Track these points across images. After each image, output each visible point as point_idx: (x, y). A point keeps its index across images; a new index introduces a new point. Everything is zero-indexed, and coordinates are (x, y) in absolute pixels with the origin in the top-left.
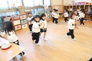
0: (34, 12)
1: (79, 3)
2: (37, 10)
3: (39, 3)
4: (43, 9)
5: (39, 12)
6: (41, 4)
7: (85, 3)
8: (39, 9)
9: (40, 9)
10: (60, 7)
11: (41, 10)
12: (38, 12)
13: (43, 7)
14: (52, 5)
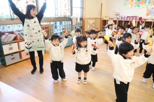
0: (56, 26)
1: (128, 17)
2: (61, 23)
3: (65, 11)
4: (70, 23)
5: (64, 27)
6: (68, 14)
7: (138, 18)
8: (63, 22)
9: (66, 22)
10: (95, 21)
11: (66, 24)
12: (61, 28)
13: (70, 20)
14: (84, 18)
